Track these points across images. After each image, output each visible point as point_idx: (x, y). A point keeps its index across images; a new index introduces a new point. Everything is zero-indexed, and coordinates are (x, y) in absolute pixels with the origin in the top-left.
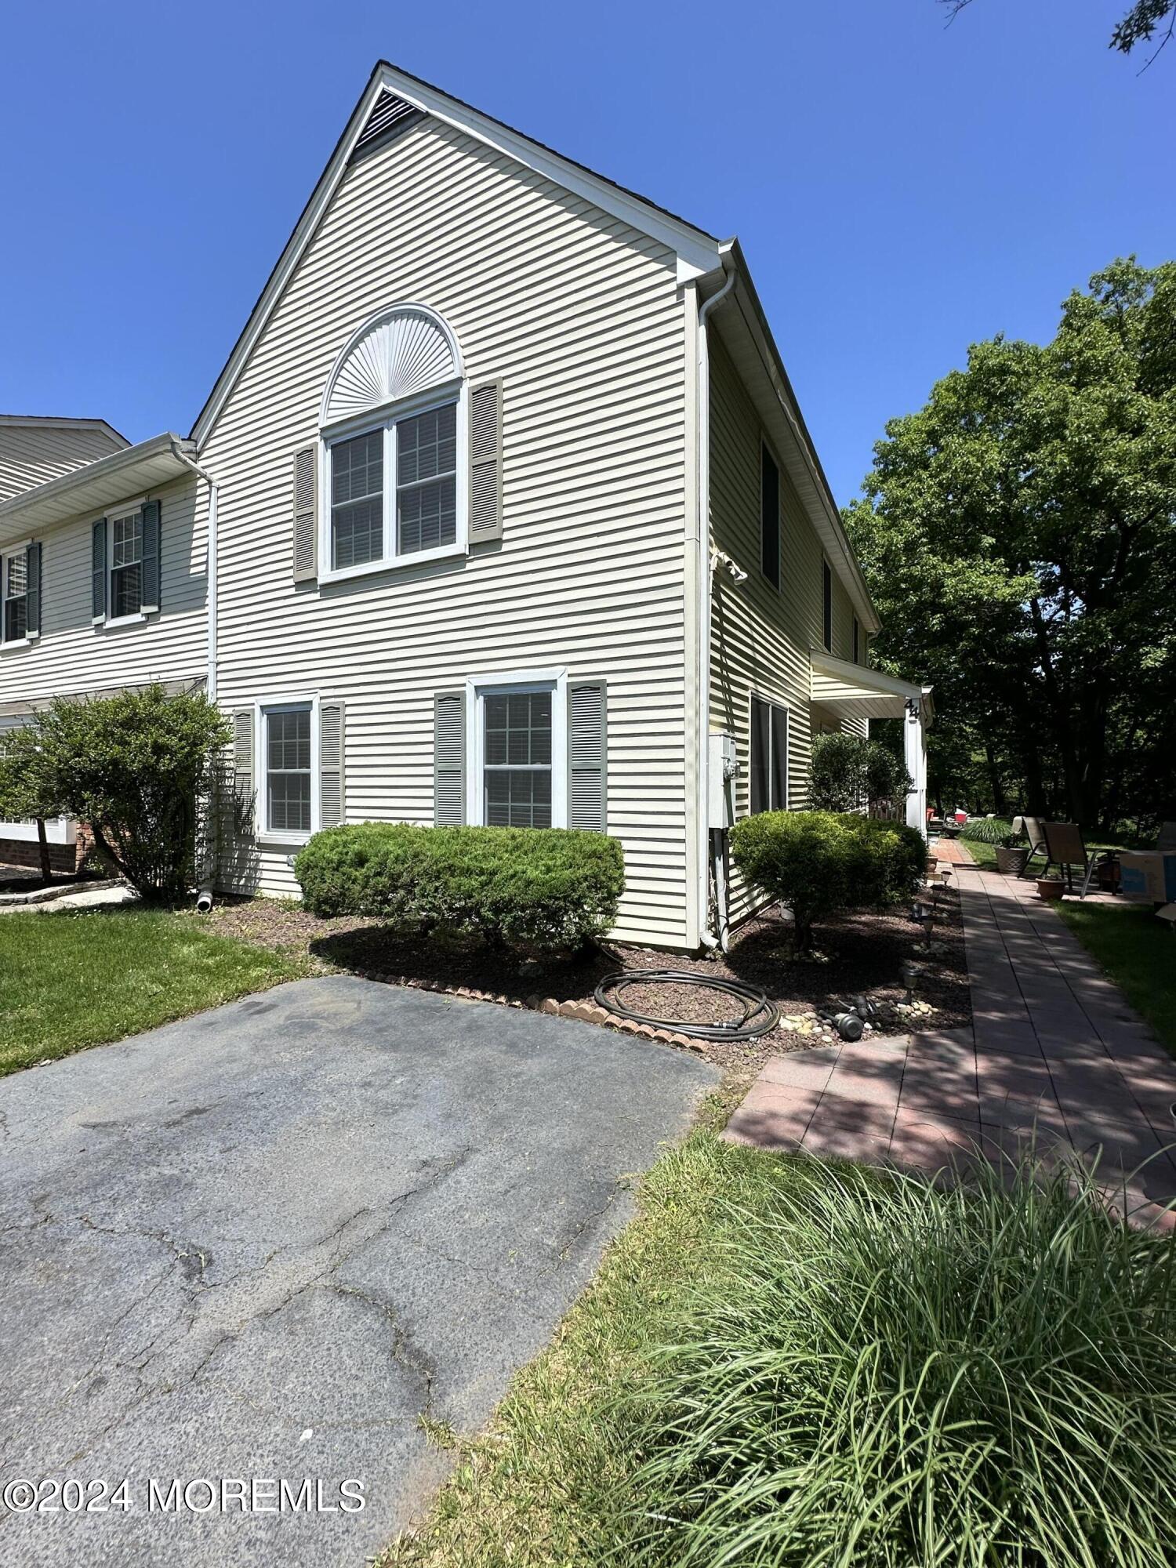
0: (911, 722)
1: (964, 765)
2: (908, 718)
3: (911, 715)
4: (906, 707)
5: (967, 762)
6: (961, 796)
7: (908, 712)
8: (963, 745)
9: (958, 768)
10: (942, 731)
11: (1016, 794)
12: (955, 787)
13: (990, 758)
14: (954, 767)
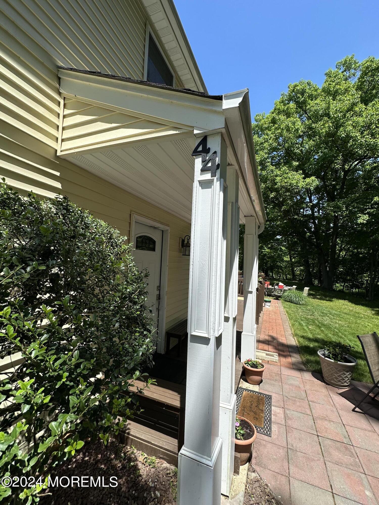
0: (205, 184)
1: (282, 261)
2: (198, 176)
3: (204, 170)
4: (196, 153)
5: (283, 260)
6: (280, 272)
7: (198, 163)
8: (281, 254)
9: (280, 262)
10: (274, 249)
11: (298, 272)
12: (278, 269)
13: (291, 259)
14: (278, 262)
